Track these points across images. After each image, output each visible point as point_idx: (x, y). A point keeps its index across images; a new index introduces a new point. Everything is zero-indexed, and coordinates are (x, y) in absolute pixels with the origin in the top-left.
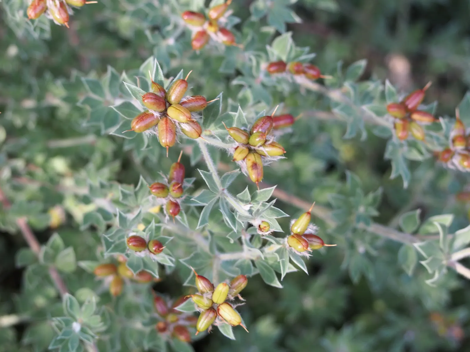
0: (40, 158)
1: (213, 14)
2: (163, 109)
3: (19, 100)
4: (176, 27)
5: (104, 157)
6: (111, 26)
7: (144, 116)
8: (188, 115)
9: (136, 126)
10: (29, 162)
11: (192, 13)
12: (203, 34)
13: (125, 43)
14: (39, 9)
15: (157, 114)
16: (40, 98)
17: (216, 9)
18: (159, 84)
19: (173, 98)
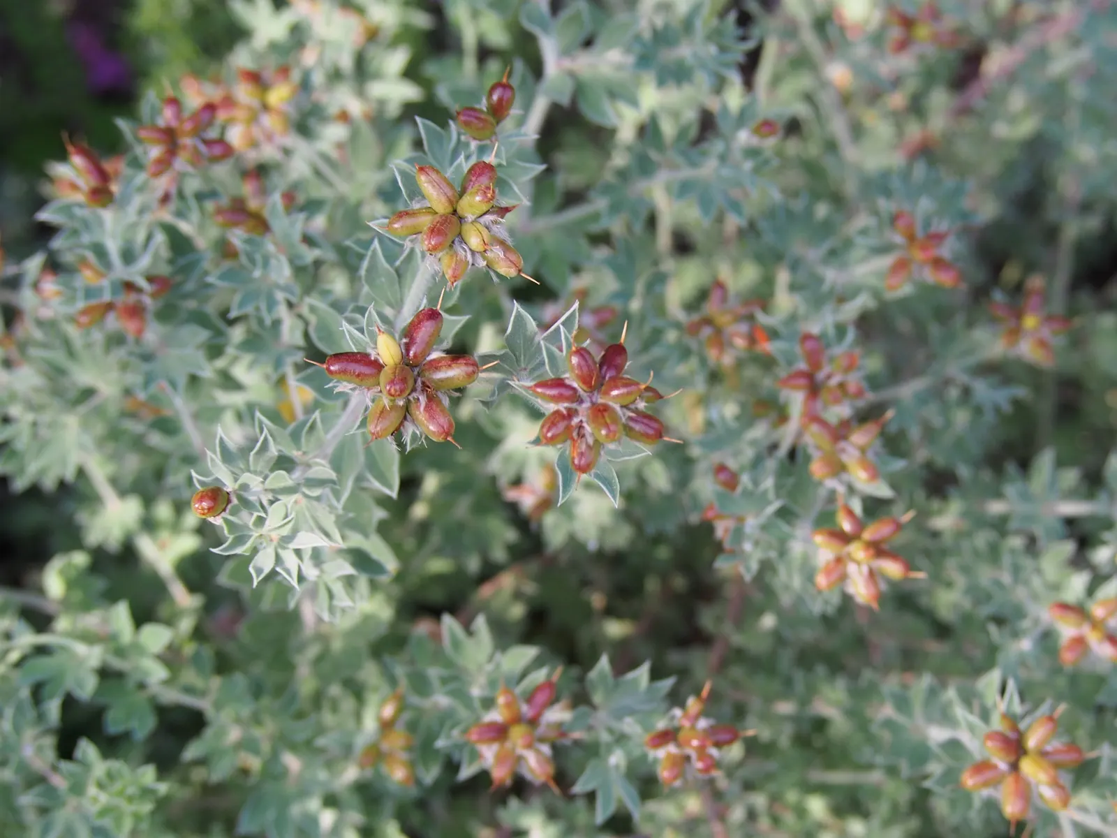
0: (792, 796)
1: (1098, 611)
2: (1012, 758)
3: (769, 700)
4: (1036, 621)
5: (895, 807)
6: (924, 601)
7: (983, 767)
8: (1052, 772)
9: (969, 781)
10: (775, 799)
11: (1064, 607)
12: (1080, 642)
13: (942, 630)
14: (835, 576)
15: (1003, 766)
16: (804, 702)
17: (1105, 603)
18: (1012, 719)
19: (1032, 742)
